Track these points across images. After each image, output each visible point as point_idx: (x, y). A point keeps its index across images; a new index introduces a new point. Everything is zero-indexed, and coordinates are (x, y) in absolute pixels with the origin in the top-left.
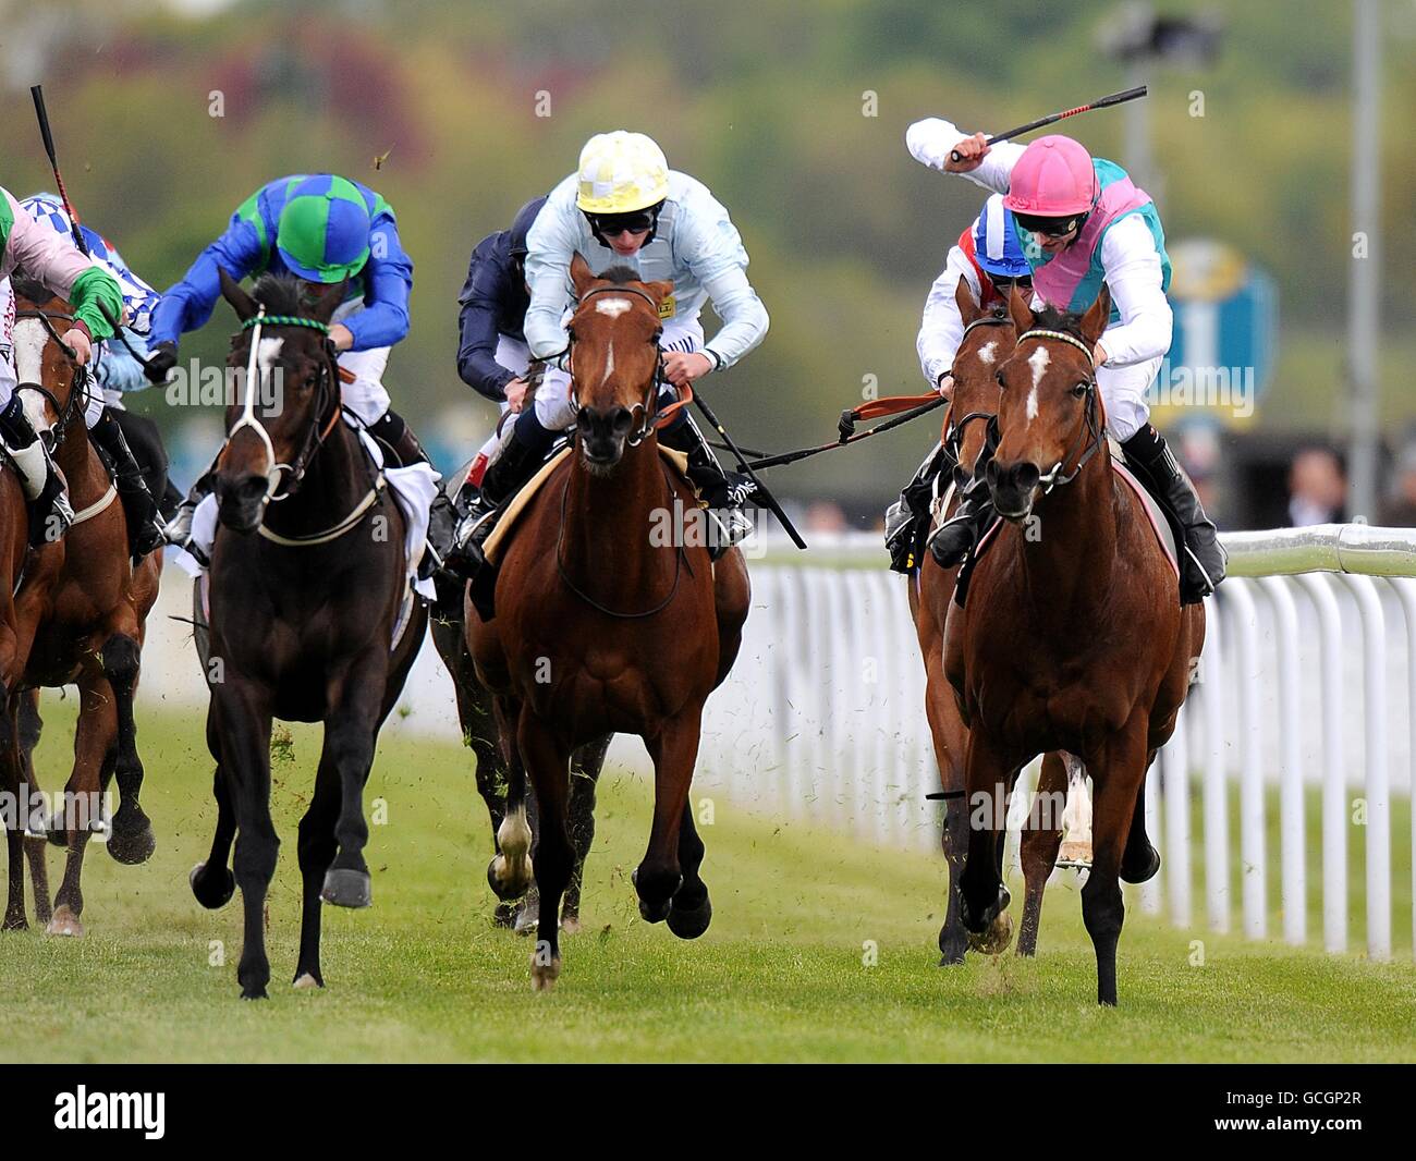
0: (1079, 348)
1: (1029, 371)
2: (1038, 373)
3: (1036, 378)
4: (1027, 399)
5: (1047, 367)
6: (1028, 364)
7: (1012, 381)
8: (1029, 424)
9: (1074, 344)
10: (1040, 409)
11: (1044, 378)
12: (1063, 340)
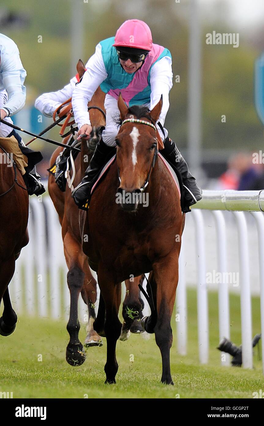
0: (151, 126)
1: (130, 140)
2: (135, 141)
3: (135, 143)
4: (132, 155)
5: (139, 138)
6: (130, 137)
7: (123, 144)
8: (134, 168)
9: (149, 125)
10: (138, 159)
11: (138, 143)
12: (144, 124)
